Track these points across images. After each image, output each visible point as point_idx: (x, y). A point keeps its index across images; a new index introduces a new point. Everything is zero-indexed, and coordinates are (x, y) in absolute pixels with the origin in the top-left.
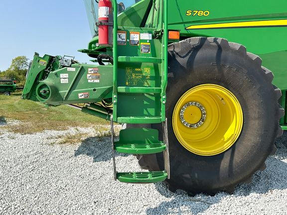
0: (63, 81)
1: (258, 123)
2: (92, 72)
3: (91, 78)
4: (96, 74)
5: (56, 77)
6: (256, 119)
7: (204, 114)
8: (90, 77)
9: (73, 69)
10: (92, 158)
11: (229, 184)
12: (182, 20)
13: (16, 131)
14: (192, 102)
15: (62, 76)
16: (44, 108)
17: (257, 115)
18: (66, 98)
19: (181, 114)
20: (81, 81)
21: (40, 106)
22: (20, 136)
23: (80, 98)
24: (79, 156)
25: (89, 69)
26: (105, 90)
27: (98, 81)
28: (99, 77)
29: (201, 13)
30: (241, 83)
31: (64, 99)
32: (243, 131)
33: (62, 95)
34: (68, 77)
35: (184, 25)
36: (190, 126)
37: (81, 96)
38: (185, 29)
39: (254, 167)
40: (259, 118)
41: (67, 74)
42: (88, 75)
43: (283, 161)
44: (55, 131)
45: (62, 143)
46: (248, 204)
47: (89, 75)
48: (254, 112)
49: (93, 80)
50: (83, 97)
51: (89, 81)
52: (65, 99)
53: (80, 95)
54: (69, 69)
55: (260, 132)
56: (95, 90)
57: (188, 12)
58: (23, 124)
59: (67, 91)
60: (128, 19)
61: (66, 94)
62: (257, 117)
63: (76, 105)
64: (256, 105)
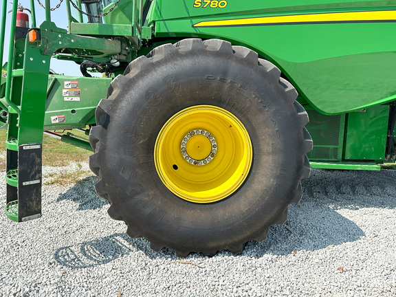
1: (272, 160)
2: (70, 87)
3: (67, 95)
4: (75, 90)
6: (269, 154)
7: (214, 146)
8: (66, 93)
10: (78, 205)
11: (231, 241)
12: (188, 13)
14: (197, 129)
17: (270, 149)
19: (182, 147)
20: (55, 99)
23: (53, 122)
24: (62, 202)
25: (66, 83)
26: (88, 112)
27: (77, 99)
28: (79, 93)
29: (215, 4)
30: (248, 105)
32: (253, 171)
35: (191, 21)
36: (195, 163)
37: (55, 119)
38: (193, 26)
39: (267, 219)
40: (273, 153)
42: (64, 91)
43: (338, 211)
45: (49, 184)
46: (253, 269)
48: (267, 145)
49: (71, 98)
50: (57, 121)
51: (66, 99)
53: (53, 118)
55: (274, 172)
56: (73, 112)
57: (196, 3)
60: (121, 12)
62: (271, 150)
63: (53, 131)
64: (269, 135)
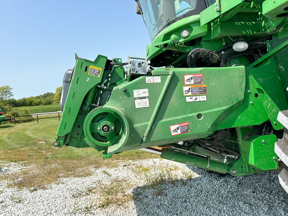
0: (139, 104)
2: (192, 82)
3: (190, 93)
4: (199, 85)
5: (125, 97)
8: (188, 91)
9: (158, 80)
13: (21, 185)
15: (136, 93)
16: (40, 141)
18: (147, 137)
20: (174, 100)
21: (35, 139)
22: (29, 195)
23: (173, 134)
25: (187, 77)
27: (203, 98)
28: (205, 90)
31: (144, 139)
33: (139, 132)
34: (147, 95)
37: (175, 130)
41: (146, 90)
44: (76, 179)
45: (103, 206)
47: (186, 88)
49: (195, 98)
50: (179, 132)
51: (188, 100)
52: (147, 140)
53: (173, 128)
54: (149, 79)
56: (199, 116)
58: (25, 168)
59: (150, 123)
61: (148, 129)
